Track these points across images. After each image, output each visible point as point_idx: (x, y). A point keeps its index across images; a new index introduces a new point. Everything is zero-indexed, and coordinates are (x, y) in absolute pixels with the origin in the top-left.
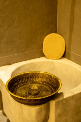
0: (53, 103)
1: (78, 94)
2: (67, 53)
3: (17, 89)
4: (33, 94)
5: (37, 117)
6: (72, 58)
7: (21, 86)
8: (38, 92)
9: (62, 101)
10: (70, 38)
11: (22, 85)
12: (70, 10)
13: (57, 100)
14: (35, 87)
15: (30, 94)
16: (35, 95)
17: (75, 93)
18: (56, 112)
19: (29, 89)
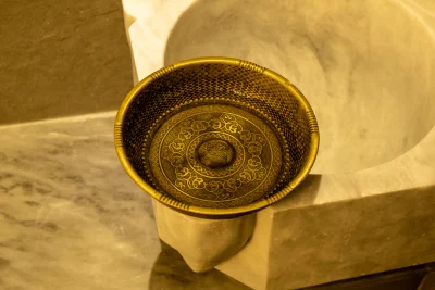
3: (165, 119)
4: (208, 162)
7: (182, 109)
8: (229, 159)
11: (189, 107)
14: (229, 126)
15: (199, 158)
16: (214, 167)
17: (364, 195)
19: (208, 130)
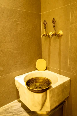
0: (48, 91)
1: (58, 86)
2: (47, 67)
5: (42, 99)
6: (51, 69)
9: (52, 90)
10: (49, 60)
12: (48, 48)
13: (50, 89)
14: (38, 84)
15: (37, 88)
16: (39, 88)
18: (50, 95)
19: (36, 85)
